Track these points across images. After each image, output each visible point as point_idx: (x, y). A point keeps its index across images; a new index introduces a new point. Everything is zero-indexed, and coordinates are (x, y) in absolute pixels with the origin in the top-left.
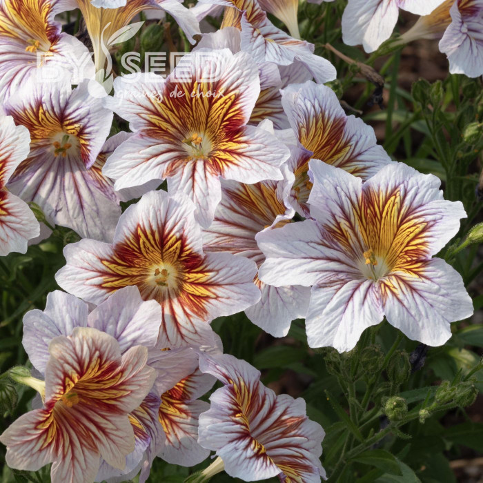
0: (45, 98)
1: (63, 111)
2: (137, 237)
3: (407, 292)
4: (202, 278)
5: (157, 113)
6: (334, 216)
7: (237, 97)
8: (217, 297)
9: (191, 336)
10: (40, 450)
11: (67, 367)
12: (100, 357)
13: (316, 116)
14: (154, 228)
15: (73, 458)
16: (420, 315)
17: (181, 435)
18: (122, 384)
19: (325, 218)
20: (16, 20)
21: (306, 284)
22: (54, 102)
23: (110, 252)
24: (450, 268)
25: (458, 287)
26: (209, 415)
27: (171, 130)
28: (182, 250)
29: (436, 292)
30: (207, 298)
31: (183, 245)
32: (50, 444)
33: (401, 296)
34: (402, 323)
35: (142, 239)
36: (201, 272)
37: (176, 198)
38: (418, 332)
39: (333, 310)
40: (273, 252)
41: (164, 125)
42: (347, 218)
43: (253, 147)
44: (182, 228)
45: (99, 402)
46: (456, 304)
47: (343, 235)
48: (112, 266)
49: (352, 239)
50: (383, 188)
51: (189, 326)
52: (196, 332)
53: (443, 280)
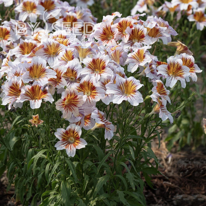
0: (70, 66)
1: (73, 69)
2: (84, 83)
3: (132, 97)
4: (95, 92)
5: (90, 65)
6: (120, 84)
7: (105, 62)
8: (97, 95)
9: (92, 102)
10: (62, 107)
11: (68, 93)
12: (75, 93)
13: (119, 72)
14: (87, 81)
15: (67, 112)
16: (134, 101)
17: (88, 125)
18: (78, 101)
19: (118, 84)
20: (66, 58)
21: (114, 93)
22: (72, 67)
23: (79, 85)
24: (140, 93)
25: (141, 97)
26: (94, 113)
27: (92, 68)
28: (92, 86)
29: (137, 97)
30: (95, 95)
31: (92, 85)
32: (64, 107)
33: (130, 97)
34: (130, 101)
35: (85, 83)
36: (95, 90)
37: (92, 77)
38: (133, 104)
39: (118, 98)
40: (108, 89)
41: (91, 67)
42: (122, 85)
43: (107, 71)
44: (92, 81)
45: (73, 104)
46: (140, 100)
47: (121, 88)
48: (79, 88)
49: (123, 90)
50: (129, 80)
51: (91, 100)
52: (93, 102)
53: (138, 95)
